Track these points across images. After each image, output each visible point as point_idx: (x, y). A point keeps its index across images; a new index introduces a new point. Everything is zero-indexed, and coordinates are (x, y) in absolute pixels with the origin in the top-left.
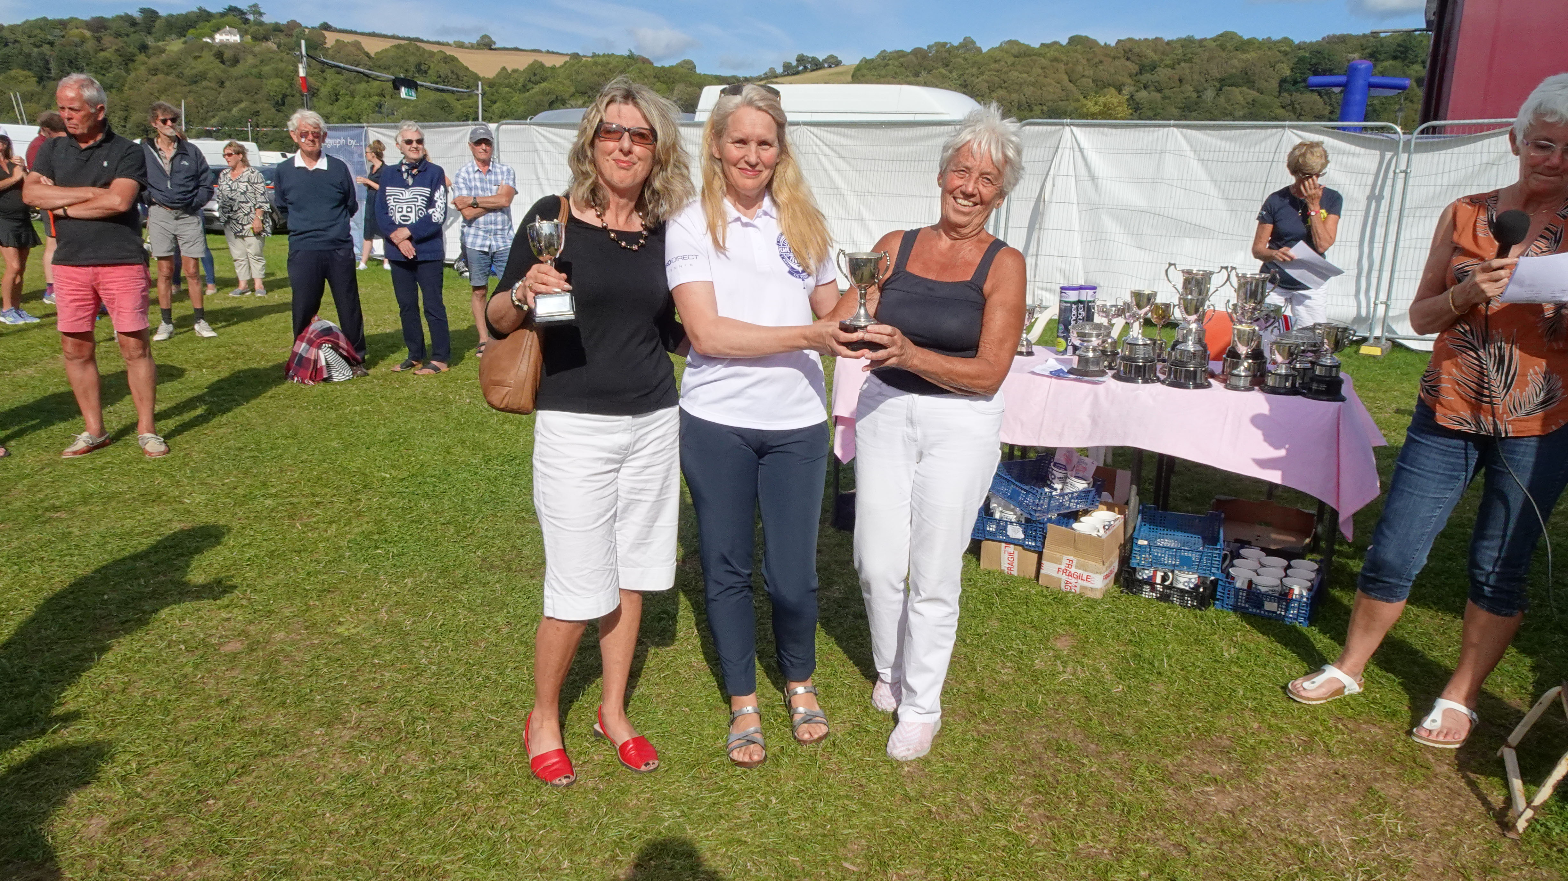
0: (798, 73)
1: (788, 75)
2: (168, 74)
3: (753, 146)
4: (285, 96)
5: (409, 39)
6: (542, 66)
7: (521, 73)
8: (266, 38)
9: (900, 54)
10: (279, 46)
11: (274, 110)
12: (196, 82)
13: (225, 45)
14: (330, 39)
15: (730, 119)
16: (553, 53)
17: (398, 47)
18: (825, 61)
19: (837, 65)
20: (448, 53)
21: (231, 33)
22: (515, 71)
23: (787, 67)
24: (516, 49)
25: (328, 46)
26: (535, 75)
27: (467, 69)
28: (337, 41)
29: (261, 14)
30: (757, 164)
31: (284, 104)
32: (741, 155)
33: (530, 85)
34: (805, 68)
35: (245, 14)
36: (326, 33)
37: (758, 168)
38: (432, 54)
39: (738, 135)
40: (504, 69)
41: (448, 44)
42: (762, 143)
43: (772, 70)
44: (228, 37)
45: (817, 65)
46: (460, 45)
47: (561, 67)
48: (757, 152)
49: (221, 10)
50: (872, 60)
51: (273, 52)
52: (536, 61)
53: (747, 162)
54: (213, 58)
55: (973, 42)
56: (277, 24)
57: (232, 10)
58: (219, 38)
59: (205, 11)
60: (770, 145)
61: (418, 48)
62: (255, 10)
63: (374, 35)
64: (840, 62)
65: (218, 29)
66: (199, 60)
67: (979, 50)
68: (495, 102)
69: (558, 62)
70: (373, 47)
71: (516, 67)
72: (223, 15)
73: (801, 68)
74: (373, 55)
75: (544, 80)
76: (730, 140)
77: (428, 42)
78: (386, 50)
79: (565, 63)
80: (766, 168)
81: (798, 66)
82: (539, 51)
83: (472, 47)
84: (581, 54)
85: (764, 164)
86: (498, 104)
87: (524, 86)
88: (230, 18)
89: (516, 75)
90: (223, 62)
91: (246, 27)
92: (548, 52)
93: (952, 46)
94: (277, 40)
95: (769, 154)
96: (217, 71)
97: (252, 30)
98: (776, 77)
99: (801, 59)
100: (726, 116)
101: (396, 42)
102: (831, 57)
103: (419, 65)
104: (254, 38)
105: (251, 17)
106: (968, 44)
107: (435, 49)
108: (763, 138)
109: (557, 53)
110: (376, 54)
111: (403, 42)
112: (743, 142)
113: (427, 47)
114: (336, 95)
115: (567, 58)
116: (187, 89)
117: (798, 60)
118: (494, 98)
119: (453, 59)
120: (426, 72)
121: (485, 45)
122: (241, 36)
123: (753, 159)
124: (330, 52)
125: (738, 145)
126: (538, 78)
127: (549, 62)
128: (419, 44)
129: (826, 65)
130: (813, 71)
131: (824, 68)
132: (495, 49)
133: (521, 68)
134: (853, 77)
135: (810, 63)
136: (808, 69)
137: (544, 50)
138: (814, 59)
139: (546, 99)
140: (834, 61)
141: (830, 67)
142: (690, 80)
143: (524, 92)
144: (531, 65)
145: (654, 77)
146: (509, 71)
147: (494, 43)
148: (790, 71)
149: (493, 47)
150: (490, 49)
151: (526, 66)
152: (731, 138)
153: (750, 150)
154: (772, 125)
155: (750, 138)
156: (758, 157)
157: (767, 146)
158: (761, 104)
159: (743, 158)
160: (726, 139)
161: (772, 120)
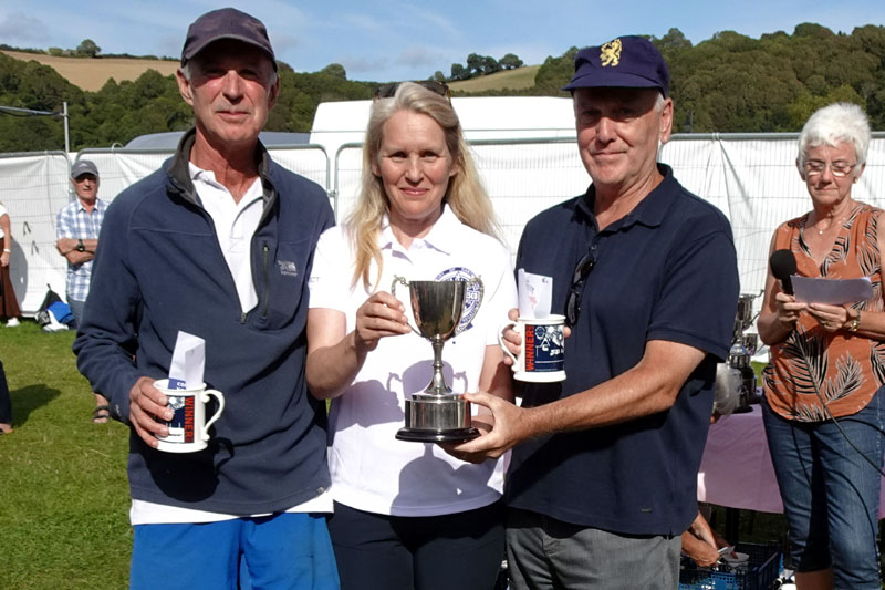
0: (469, 77)
1: (458, 80)
3: (414, 158)
6: (157, 76)
7: (133, 84)
15: (385, 128)
16: (171, 60)
18: (502, 62)
19: (517, 67)
20: (42, 63)
22: (125, 83)
23: (457, 69)
24: (126, 56)
26: (149, 87)
27: (67, 82)
30: (422, 179)
32: (401, 172)
33: (144, 100)
34: (479, 71)
38: (23, 65)
40: (112, 80)
41: (41, 52)
42: (426, 153)
43: (439, 75)
45: (492, 67)
46: (57, 53)
48: (419, 164)
50: (559, 60)
52: (150, 70)
53: (407, 179)
55: (681, 35)
60: (438, 156)
61: (5, 58)
64: (521, 62)
67: (688, 43)
68: (101, 122)
71: (126, 78)
73: (473, 71)
75: (161, 92)
76: (385, 154)
77: (17, 50)
80: (434, 184)
81: (469, 69)
82: (153, 58)
83: (72, 55)
85: (430, 179)
86: (105, 124)
87: (136, 101)
89: (125, 88)
92: (165, 59)
93: (656, 41)
95: (437, 166)
99: (473, 60)
100: (382, 124)
102: (510, 56)
103: (8, 78)
106: (674, 36)
107: (26, 58)
108: (425, 148)
112: (402, 154)
117: (469, 62)
119: (49, 70)
120: (15, 87)
121: (88, 52)
123: (415, 175)
125: (397, 159)
126: (152, 91)
128: (6, 53)
129: (504, 67)
130: (488, 74)
131: (502, 70)
132: (100, 57)
133: (133, 79)
134: (536, 79)
135: (484, 64)
136: (479, 72)
137: (159, 57)
138: (489, 61)
139: (162, 118)
140: (513, 62)
141: (509, 68)
142: (339, 88)
143: (137, 108)
144: (144, 75)
145: (296, 86)
146: (118, 83)
147: (99, 49)
148: (459, 73)
149: (98, 54)
150: (95, 57)
151: (139, 76)
152: (387, 150)
153: (411, 164)
154: (440, 133)
155: (409, 149)
156: (422, 171)
157: (434, 158)
158: (421, 105)
159: (404, 174)
160: (382, 153)
161: (435, 124)
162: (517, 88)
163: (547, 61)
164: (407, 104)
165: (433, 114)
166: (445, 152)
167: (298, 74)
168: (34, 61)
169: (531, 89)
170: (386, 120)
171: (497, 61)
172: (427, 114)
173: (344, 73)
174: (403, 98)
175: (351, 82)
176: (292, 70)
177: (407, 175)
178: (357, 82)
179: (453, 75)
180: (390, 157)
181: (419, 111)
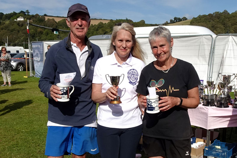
1: (172, 23)
2: (5, 30)
7: (97, 25)
8: (30, 19)
9: (204, 16)
12: (12, 31)
13: (20, 21)
14: (47, 18)
15: (117, 34)
16: (105, 20)
18: (182, 19)
21: (21, 18)
22: (95, 25)
23: (171, 21)
24: (96, 19)
25: (46, 20)
26: (100, 26)
28: (48, 19)
29: (29, 13)
31: (34, 36)
33: (99, 29)
35: (25, 13)
36: (45, 17)
39: (120, 39)
40: (92, 24)
42: (127, 41)
43: (167, 22)
45: (180, 20)
48: (126, 44)
49: (19, 12)
50: (196, 18)
51: (32, 23)
52: (101, 22)
54: (17, 25)
56: (33, 15)
57: (22, 12)
58: (18, 19)
59: (15, 12)
60: (130, 42)
62: (28, 11)
63: (58, 17)
64: (187, 19)
65: (18, 17)
66: (13, 26)
68: (89, 34)
69: (107, 22)
70: (57, 20)
72: (19, 13)
73: (175, 21)
74: (57, 22)
75: (103, 27)
78: (61, 21)
79: (108, 22)
81: (174, 20)
85: (128, 47)
86: (90, 34)
87: (97, 29)
88: (21, 14)
90: (19, 26)
91: (25, 16)
92: (104, 19)
93: (220, 13)
95: (130, 44)
96: (18, 28)
97: (27, 17)
98: (168, 24)
99: (175, 19)
101: (64, 18)
102: (184, 17)
104: (27, 19)
105: (26, 14)
106: (225, 12)
108: (128, 39)
109: (107, 20)
110: (58, 22)
114: (48, 33)
115: (109, 21)
116: (10, 33)
117: (174, 19)
118: (89, 33)
122: (24, 19)
124: (46, 22)
127: (104, 22)
129: (183, 20)
130: (179, 22)
134: (190, 23)
135: (178, 19)
136: (177, 21)
137: (103, 19)
139: (103, 33)
141: (184, 20)
142: (143, 25)
144: (99, 23)
159: (121, 46)
160: (116, 40)
163: (193, 18)
165: (130, 31)
172: (128, 31)
173: (145, 22)
174: (123, 27)
175: (146, 24)
176: (132, 21)
181: (126, 30)
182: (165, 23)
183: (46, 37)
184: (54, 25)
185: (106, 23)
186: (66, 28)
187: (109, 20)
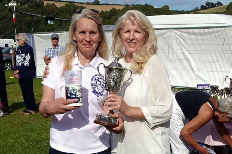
0: (206, 9)
1: (203, 9)
3: (88, 34)
4: (30, 23)
5: (71, 2)
6: (115, 9)
8: (25, 4)
10: (29, 6)
11: (26, 28)
14: (46, 3)
15: (78, 24)
16: (119, 5)
17: (67, 5)
18: (216, 4)
20: (84, 6)
21: (13, 3)
22: (106, 12)
23: (202, 6)
24: (107, 4)
25: (44, 6)
28: (48, 4)
31: (30, 26)
32: (83, 38)
33: (111, 16)
36: (44, 1)
37: (91, 43)
38: (78, 7)
39: (81, 30)
40: (102, 11)
41: (84, 3)
42: (92, 32)
43: (197, 8)
44: (13, 4)
45: (213, 5)
46: (88, 3)
47: (122, 10)
48: (89, 36)
51: (27, 8)
53: (85, 41)
54: (8, 12)
58: (10, 4)
60: (96, 34)
63: (59, 1)
64: (222, 4)
65: (10, 2)
66: (4, 12)
71: (106, 10)
73: (207, 7)
74: (59, 8)
75: (116, 14)
77: (77, 3)
78: (63, 6)
80: (94, 42)
81: (206, 6)
82: (114, 4)
83: (92, 4)
84: (129, 5)
85: (93, 41)
87: (109, 17)
89: (106, 13)
90: (11, 12)
92: (118, 5)
94: (28, 4)
95: (95, 37)
97: (20, 1)
98: (198, 10)
99: (207, 4)
100: (76, 22)
101: (67, 3)
102: (219, 2)
104: (21, 4)
107: (79, 5)
108: (92, 30)
109: (121, 5)
110: (60, 7)
111: (69, 3)
112: (83, 32)
113: (77, 5)
115: (124, 7)
117: (206, 4)
121: (96, 3)
122: (17, 3)
123: (88, 39)
124: (45, 7)
125: (82, 34)
127: (118, 8)
128: (74, 4)
129: (217, 5)
130: (212, 8)
131: (216, 6)
132: (100, 4)
133: (108, 11)
134: (226, 9)
135: (211, 5)
136: (209, 7)
138: (212, 3)
140: (219, 4)
141: (218, 6)
142: (167, 12)
143: (109, 19)
144: (111, 9)
145: (154, 12)
146: (104, 12)
147: (99, 2)
148: (203, 8)
149: (99, 3)
150: (98, 4)
151: (110, 10)
152: (79, 31)
153: (87, 36)
154: (96, 25)
155: (86, 31)
156: (90, 38)
157: (94, 34)
158: (90, 16)
159: (84, 39)
160: (77, 32)
161: (95, 23)
162: (220, 12)
163: (230, 3)
164: (85, 16)
165: (94, 19)
166: (98, 32)
167: (155, 9)
168: (81, 6)
169: (224, 12)
170: (78, 21)
171: (215, 4)
172: (92, 19)
173: (169, 8)
174: (84, 14)
175: (170, 11)
176: (153, 7)
177: (85, 39)
178: (172, 11)
179: (201, 8)
180: (79, 33)
181: (89, 18)
182: (194, 9)
183: (44, 26)
184: (55, 12)
185: (121, 9)
186: (69, 15)
187: (124, 5)
